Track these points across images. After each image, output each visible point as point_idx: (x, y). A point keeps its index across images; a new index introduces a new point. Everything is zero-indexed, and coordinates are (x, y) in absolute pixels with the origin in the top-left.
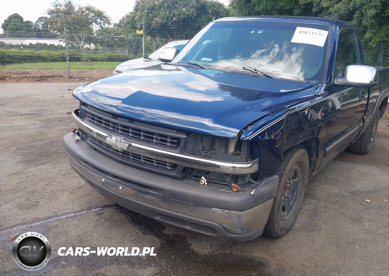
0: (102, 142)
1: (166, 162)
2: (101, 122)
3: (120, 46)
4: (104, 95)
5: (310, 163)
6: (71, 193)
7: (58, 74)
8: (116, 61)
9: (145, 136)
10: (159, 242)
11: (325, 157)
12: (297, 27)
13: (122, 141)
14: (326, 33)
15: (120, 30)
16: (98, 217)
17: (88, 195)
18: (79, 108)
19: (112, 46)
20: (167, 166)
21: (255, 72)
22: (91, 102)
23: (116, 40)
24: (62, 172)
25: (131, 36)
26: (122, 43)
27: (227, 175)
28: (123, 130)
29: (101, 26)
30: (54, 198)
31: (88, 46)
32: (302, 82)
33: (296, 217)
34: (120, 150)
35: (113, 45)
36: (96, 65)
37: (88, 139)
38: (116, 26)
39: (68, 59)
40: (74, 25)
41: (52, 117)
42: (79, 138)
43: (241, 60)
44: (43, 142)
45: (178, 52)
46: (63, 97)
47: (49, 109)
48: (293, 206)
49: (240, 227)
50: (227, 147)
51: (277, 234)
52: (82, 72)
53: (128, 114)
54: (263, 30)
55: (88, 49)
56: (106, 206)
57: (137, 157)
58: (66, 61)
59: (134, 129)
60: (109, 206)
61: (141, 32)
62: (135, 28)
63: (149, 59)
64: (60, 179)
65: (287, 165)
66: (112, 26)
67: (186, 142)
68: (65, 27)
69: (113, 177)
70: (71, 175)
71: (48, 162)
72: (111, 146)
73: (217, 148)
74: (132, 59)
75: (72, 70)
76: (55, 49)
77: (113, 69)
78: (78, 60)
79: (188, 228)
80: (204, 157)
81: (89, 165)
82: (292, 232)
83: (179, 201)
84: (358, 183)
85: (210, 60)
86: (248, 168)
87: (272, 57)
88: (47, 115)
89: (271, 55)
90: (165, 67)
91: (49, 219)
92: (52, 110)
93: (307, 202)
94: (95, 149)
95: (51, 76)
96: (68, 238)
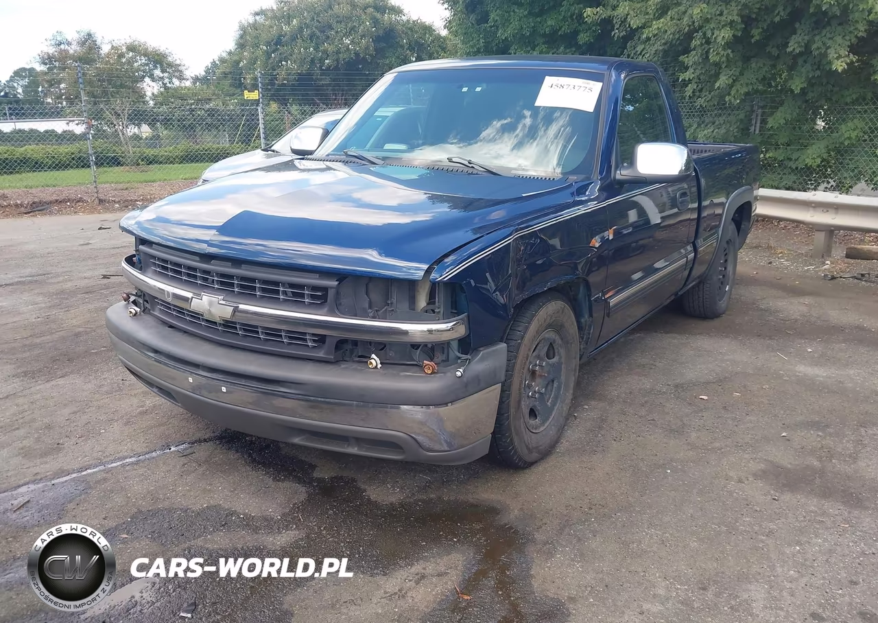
0: (183, 309)
1: (305, 334)
2: (180, 273)
3: (209, 127)
4: (180, 224)
5: (580, 328)
6: (127, 423)
7: (73, 196)
8: (202, 161)
9: (263, 290)
10: (304, 491)
11: (608, 316)
12: (547, 77)
13: (220, 302)
14: (598, 86)
15: (208, 92)
16: (184, 460)
17: (160, 425)
18: (134, 253)
19: (192, 127)
20: (308, 341)
21: (470, 165)
22: (160, 237)
23: (199, 115)
24: (105, 389)
25: (233, 104)
26: (215, 121)
27: (415, 346)
28: (222, 283)
29: (165, 84)
30: (93, 435)
31: (136, 130)
32: (554, 179)
33: (561, 430)
34: (218, 320)
35: (194, 126)
36: (156, 171)
37: (157, 309)
38: (198, 83)
39: (92, 160)
40: (101, 85)
41: (69, 285)
42: (138, 310)
43: (461, 147)
44: (57, 336)
45: (326, 134)
46: (88, 244)
47: (60, 270)
48: (552, 409)
49: (446, 441)
50: (413, 300)
51: (521, 459)
52: (127, 189)
53: (231, 253)
54: (485, 85)
55: (137, 138)
56: (200, 441)
57: (250, 330)
58: (89, 167)
59: (243, 278)
60: (205, 440)
61: (254, 95)
62: (240, 86)
63: (273, 151)
64: (102, 401)
65: (527, 328)
66: (188, 84)
67: (338, 293)
68: (82, 92)
69: (208, 372)
70: (124, 392)
71: (71, 373)
72: (202, 315)
73: (394, 301)
74: (238, 154)
75: (103, 186)
76: (57, 141)
77: (196, 179)
78: (116, 162)
79: (354, 450)
80: (374, 318)
81: (161, 356)
82: (553, 457)
83: (332, 401)
84: (690, 369)
85: (403, 147)
86: (449, 330)
87: (521, 135)
88: (58, 282)
89: (518, 130)
90: (304, 165)
91: (86, 469)
92: (67, 272)
93: (587, 407)
94: (171, 327)
95: (57, 201)
96: (129, 498)
